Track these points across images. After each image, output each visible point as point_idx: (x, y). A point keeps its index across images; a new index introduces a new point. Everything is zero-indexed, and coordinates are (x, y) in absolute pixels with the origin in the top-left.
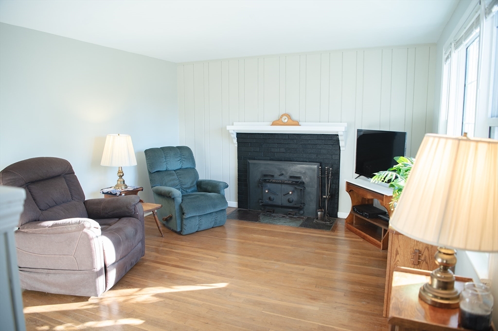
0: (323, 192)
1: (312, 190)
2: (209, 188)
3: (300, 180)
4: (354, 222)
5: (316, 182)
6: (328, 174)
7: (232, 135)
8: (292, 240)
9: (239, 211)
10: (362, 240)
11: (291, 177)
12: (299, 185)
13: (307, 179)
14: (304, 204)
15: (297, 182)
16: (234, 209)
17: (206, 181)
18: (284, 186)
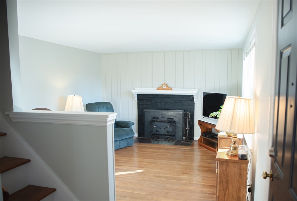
0: (186, 126)
1: (180, 125)
2: (124, 125)
3: (173, 120)
4: (203, 141)
5: (182, 121)
6: (188, 116)
7: (135, 96)
8: (171, 151)
9: (139, 138)
10: (207, 150)
11: (168, 118)
12: (172, 123)
13: (177, 119)
14: (176, 133)
15: (172, 121)
16: (136, 138)
17: (121, 121)
18: (164, 124)
